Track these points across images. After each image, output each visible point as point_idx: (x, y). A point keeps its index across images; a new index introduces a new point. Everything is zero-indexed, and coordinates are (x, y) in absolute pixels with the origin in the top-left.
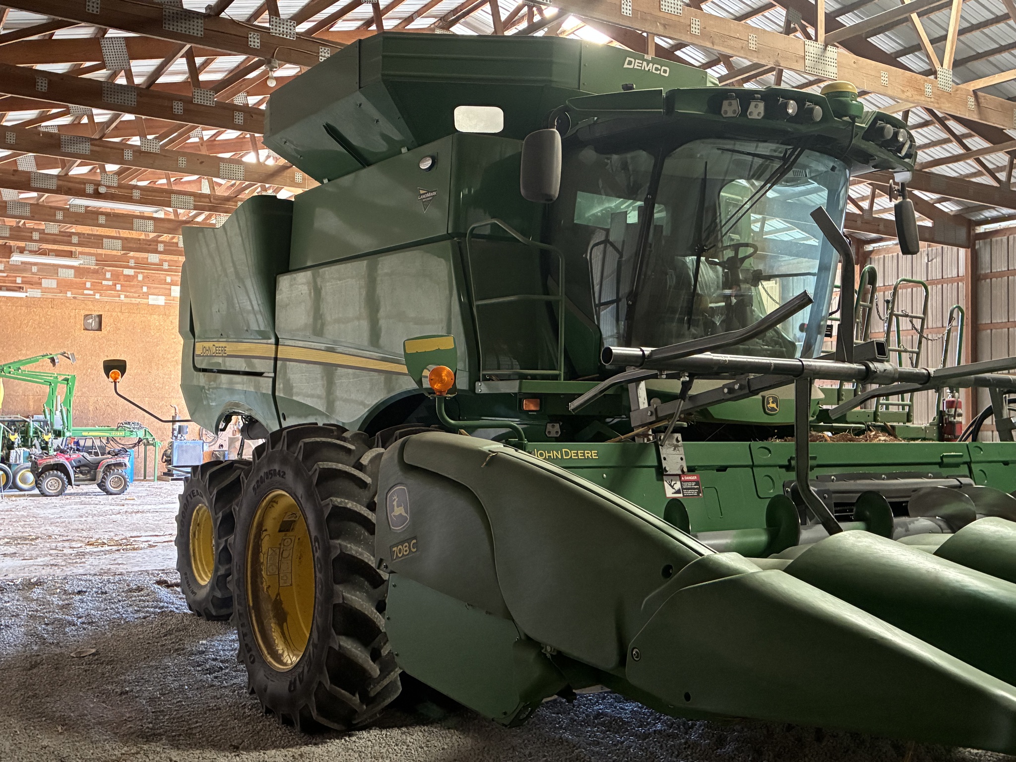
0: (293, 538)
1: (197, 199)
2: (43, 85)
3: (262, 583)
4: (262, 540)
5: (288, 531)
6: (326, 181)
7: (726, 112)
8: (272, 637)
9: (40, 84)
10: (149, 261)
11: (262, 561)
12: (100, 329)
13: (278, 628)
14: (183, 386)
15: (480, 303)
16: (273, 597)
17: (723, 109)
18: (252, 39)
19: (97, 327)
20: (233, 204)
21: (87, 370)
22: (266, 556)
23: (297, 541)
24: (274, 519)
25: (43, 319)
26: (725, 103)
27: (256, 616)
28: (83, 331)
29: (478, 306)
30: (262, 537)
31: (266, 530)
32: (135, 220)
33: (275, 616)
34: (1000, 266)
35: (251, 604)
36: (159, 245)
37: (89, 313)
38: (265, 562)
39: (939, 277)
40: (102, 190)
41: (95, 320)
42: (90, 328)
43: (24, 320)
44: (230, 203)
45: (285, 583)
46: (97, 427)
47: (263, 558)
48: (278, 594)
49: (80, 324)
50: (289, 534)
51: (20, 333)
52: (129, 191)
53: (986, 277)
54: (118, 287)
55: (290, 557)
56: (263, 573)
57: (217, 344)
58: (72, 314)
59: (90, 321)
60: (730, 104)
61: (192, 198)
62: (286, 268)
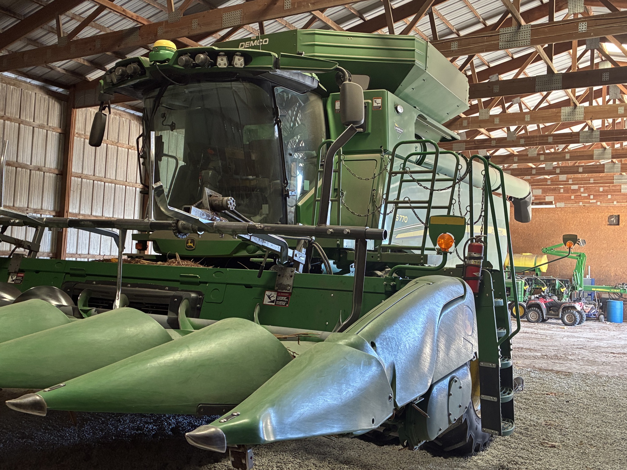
12: (618, 224)
19: (617, 223)
21: (610, 251)
25: (582, 220)
28: (607, 226)
37: (612, 214)
41: (616, 218)
42: (613, 224)
43: (571, 221)
46: (604, 286)
49: (605, 222)
51: (569, 228)
54: (592, 197)
58: (600, 216)
59: (613, 219)
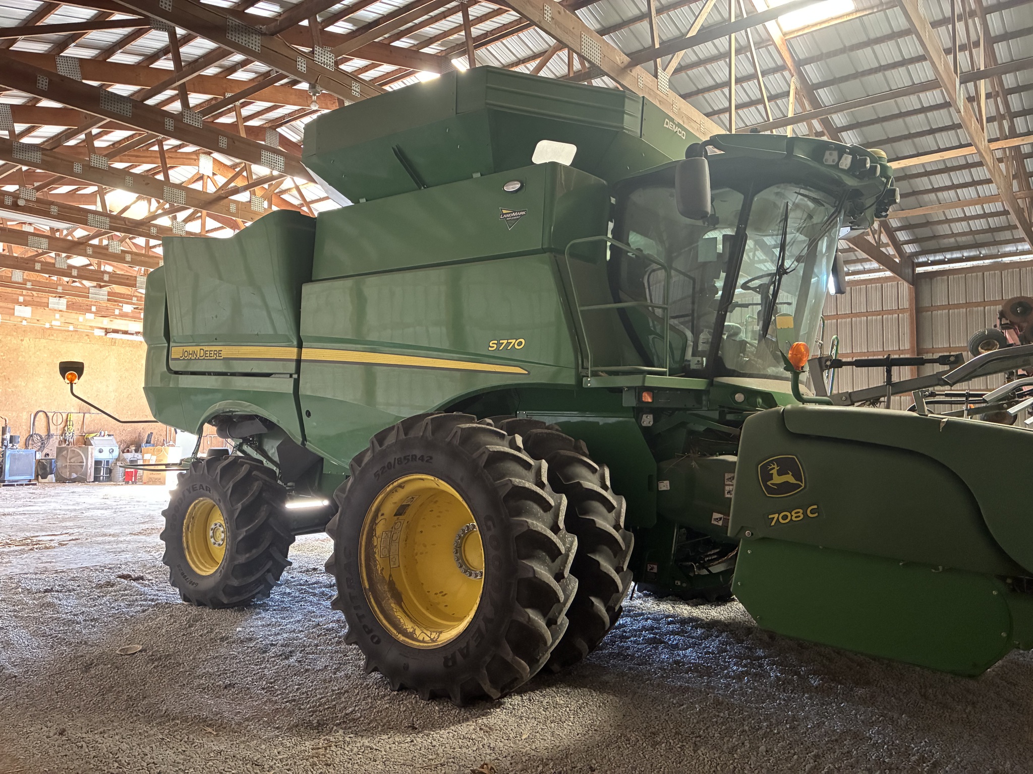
0: (402, 521)
1: (113, 220)
2: (44, 83)
3: (376, 566)
4: (376, 524)
5: (401, 515)
6: (363, 201)
7: (826, 160)
8: (396, 617)
9: (40, 81)
10: (13, 280)
11: (375, 544)
13: (398, 608)
14: (146, 389)
15: (583, 308)
16: (387, 578)
17: (825, 158)
18: (300, 63)
20: (146, 228)
22: (379, 539)
23: (405, 524)
24: (395, 503)
26: (827, 153)
27: (373, 597)
29: (581, 311)
30: (377, 522)
31: (383, 515)
32: (30, 237)
33: (392, 597)
34: (941, 300)
35: (367, 587)
36: (36, 264)
38: (379, 546)
39: (895, 308)
40: (21, 203)
44: (144, 227)
45: (395, 564)
47: (375, 542)
48: (390, 576)
50: (401, 517)
52: (47, 206)
53: (927, 309)
55: (397, 541)
56: (376, 556)
57: (206, 348)
60: (831, 154)
61: (108, 219)
62: (309, 278)
